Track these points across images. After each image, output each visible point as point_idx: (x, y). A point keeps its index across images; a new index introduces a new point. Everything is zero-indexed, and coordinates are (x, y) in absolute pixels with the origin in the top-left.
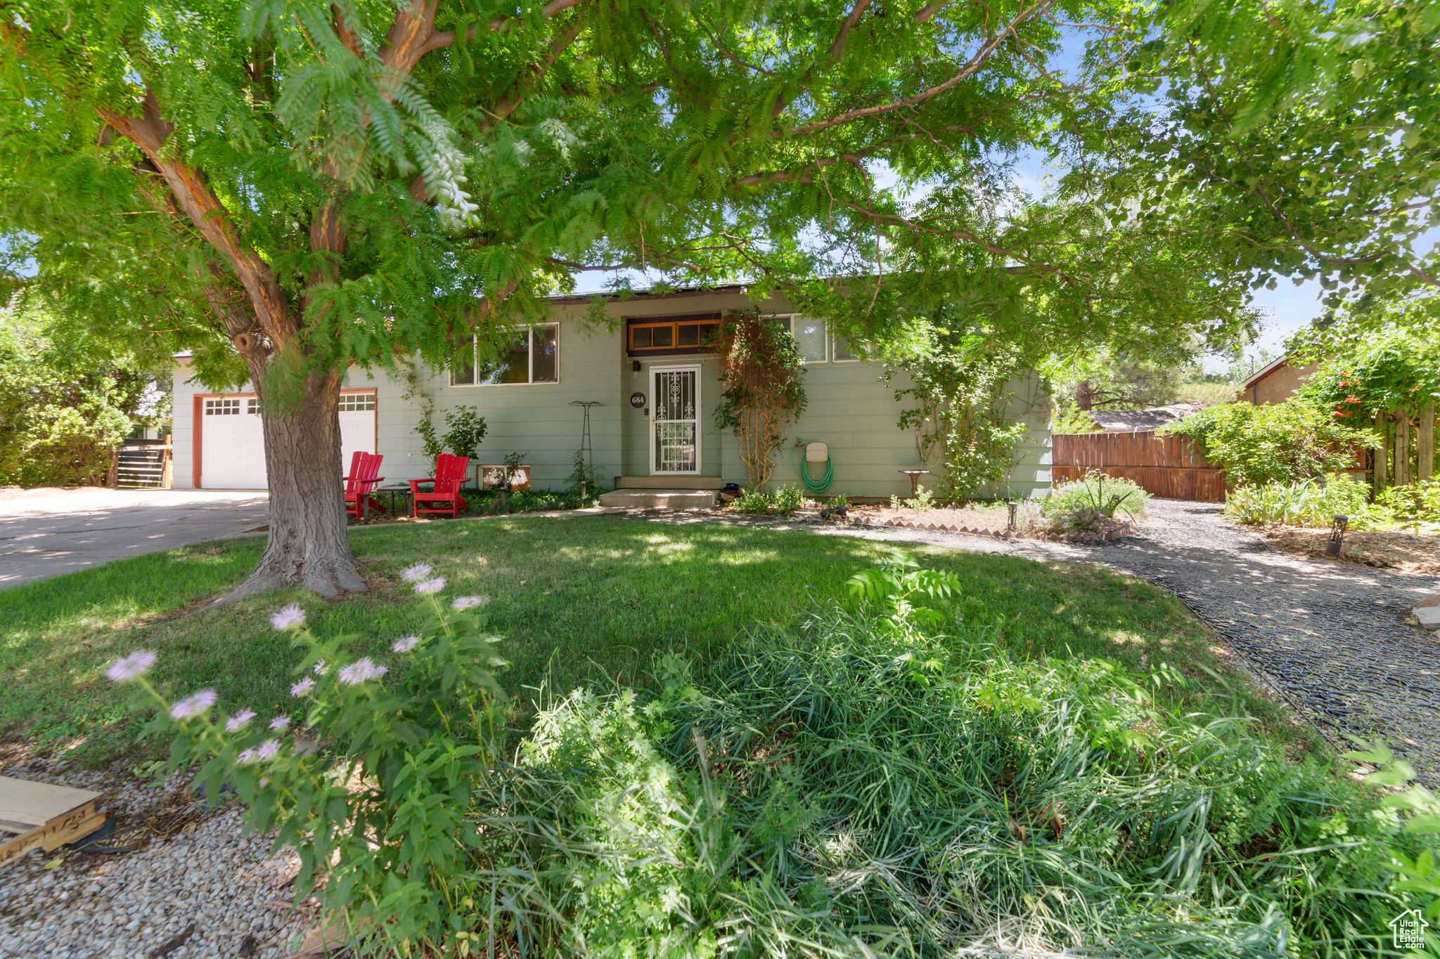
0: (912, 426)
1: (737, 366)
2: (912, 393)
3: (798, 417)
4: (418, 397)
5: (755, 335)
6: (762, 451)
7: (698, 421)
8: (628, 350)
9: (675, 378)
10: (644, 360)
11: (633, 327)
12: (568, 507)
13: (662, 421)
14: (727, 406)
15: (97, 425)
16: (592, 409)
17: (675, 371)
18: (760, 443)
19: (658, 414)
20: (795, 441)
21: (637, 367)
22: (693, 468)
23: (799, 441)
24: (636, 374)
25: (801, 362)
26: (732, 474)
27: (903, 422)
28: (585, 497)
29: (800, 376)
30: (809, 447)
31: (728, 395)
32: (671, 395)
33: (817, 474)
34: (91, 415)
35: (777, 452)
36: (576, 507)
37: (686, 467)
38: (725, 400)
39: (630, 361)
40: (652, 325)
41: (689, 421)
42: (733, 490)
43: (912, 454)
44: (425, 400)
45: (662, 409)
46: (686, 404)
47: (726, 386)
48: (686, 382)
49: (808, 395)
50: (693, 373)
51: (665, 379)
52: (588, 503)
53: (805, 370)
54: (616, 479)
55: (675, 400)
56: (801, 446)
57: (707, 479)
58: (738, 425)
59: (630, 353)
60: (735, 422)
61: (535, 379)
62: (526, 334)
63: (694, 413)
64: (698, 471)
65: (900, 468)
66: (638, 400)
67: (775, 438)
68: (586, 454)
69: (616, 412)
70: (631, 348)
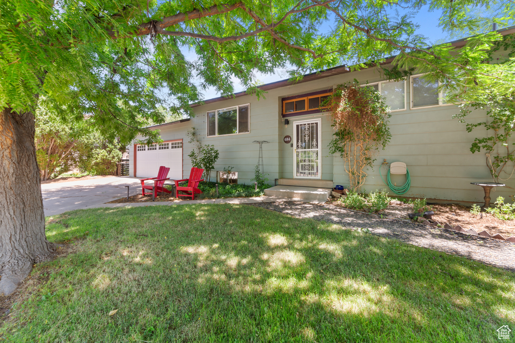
0: (483, 150)
1: (342, 116)
2: (482, 126)
3: (384, 146)
4: (196, 141)
5: (355, 96)
6: (359, 167)
7: (319, 149)
8: (282, 114)
9: (307, 127)
10: (289, 118)
11: (285, 102)
12: (247, 196)
13: (300, 150)
14: (337, 141)
15: (111, 156)
16: (264, 145)
17: (307, 123)
18: (357, 162)
19: (298, 146)
20: (382, 161)
21: (287, 122)
23: (385, 161)
24: (286, 126)
25: (388, 110)
26: (339, 180)
27: (475, 147)
28: (257, 190)
29: (386, 119)
30: (392, 165)
31: (337, 134)
32: (305, 136)
33: (398, 182)
34: (110, 152)
35: (368, 167)
36: (251, 196)
37: (313, 175)
38: (335, 137)
39: (283, 120)
40: (295, 100)
41: (315, 150)
42: (340, 189)
43: (483, 170)
44: (198, 143)
45: (300, 144)
46: (312, 140)
47: (336, 129)
48: (313, 129)
49: (391, 131)
50: (317, 124)
51: (301, 128)
52: (257, 195)
53: (390, 116)
54: (276, 180)
55: (307, 138)
56: (386, 164)
57: (324, 182)
58: (343, 151)
59: (284, 116)
60: (341, 150)
61: (239, 132)
62: (235, 111)
63: (317, 145)
64: (319, 176)
65: (473, 181)
66: (287, 139)
67: (367, 159)
68: (260, 167)
69: (276, 146)
70: (284, 113)
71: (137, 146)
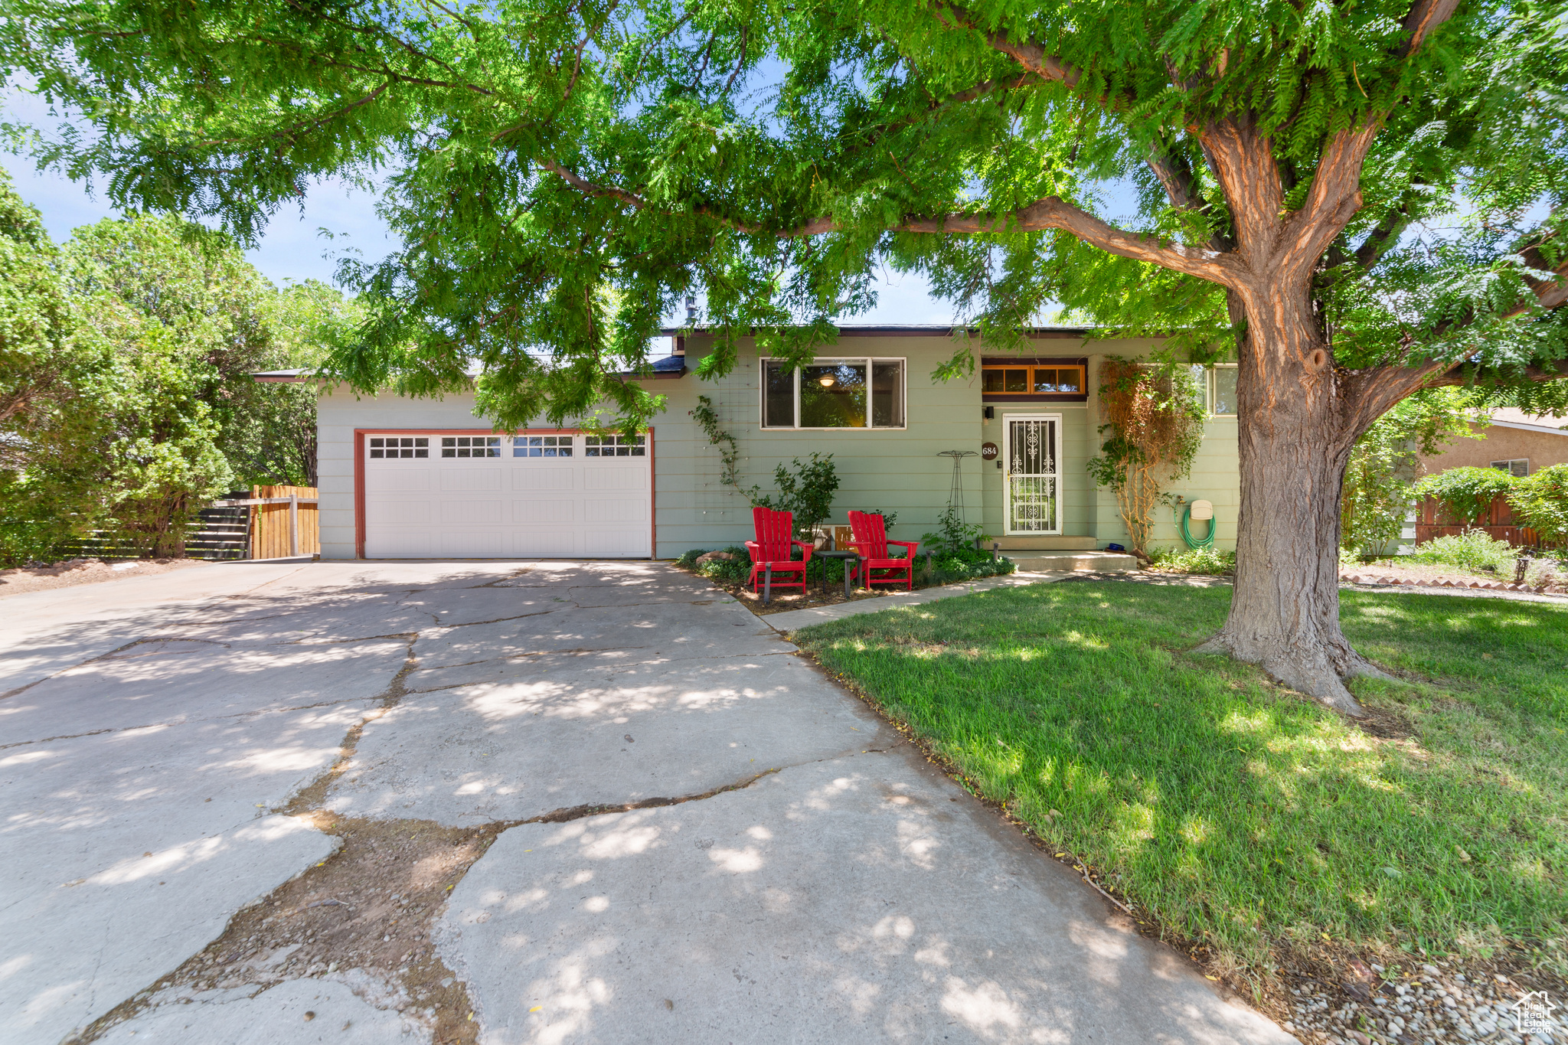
6: (1142, 509)
7: (1059, 475)
8: (984, 395)
9: (1032, 428)
10: (998, 406)
13: (1017, 476)
14: (1103, 460)
17: (1032, 420)
18: (1139, 500)
19: (1012, 467)
20: (1176, 498)
21: (992, 413)
22: (1054, 528)
23: (1182, 498)
24: (989, 422)
26: (1109, 533)
28: (999, 560)
30: (1193, 505)
31: (1105, 447)
32: (1028, 447)
33: (1198, 532)
35: (1157, 509)
37: (1045, 527)
39: (986, 407)
40: (1004, 368)
41: (1048, 475)
42: (1117, 550)
44: (726, 444)
45: (1017, 462)
46: (1037, 456)
47: (1102, 438)
48: (1045, 432)
50: (1052, 424)
51: (1021, 429)
55: (1032, 452)
56: (1184, 503)
58: (1115, 480)
59: (987, 398)
63: (1053, 467)
64: (1059, 531)
66: (990, 451)
68: (954, 513)
69: (978, 463)
70: (987, 392)
71: (368, 438)
